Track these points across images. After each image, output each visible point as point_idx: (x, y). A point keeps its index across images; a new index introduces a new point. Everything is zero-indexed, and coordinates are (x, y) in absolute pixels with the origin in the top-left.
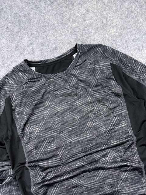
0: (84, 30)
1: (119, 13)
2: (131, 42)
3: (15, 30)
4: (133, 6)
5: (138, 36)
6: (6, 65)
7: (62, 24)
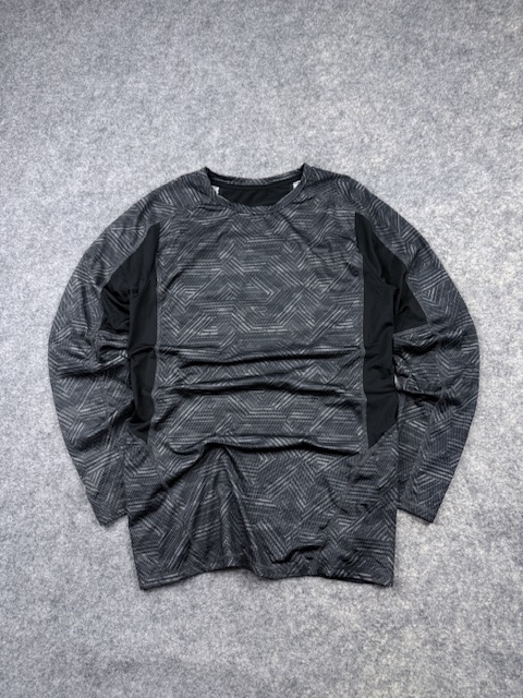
0: (325, 145)
1: (397, 132)
2: (405, 187)
3: (200, 113)
4: (426, 128)
5: (419, 179)
6: (167, 169)
7: (289, 125)
